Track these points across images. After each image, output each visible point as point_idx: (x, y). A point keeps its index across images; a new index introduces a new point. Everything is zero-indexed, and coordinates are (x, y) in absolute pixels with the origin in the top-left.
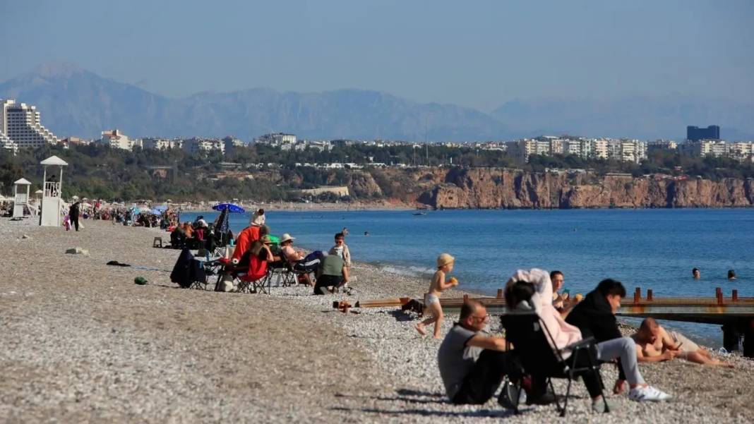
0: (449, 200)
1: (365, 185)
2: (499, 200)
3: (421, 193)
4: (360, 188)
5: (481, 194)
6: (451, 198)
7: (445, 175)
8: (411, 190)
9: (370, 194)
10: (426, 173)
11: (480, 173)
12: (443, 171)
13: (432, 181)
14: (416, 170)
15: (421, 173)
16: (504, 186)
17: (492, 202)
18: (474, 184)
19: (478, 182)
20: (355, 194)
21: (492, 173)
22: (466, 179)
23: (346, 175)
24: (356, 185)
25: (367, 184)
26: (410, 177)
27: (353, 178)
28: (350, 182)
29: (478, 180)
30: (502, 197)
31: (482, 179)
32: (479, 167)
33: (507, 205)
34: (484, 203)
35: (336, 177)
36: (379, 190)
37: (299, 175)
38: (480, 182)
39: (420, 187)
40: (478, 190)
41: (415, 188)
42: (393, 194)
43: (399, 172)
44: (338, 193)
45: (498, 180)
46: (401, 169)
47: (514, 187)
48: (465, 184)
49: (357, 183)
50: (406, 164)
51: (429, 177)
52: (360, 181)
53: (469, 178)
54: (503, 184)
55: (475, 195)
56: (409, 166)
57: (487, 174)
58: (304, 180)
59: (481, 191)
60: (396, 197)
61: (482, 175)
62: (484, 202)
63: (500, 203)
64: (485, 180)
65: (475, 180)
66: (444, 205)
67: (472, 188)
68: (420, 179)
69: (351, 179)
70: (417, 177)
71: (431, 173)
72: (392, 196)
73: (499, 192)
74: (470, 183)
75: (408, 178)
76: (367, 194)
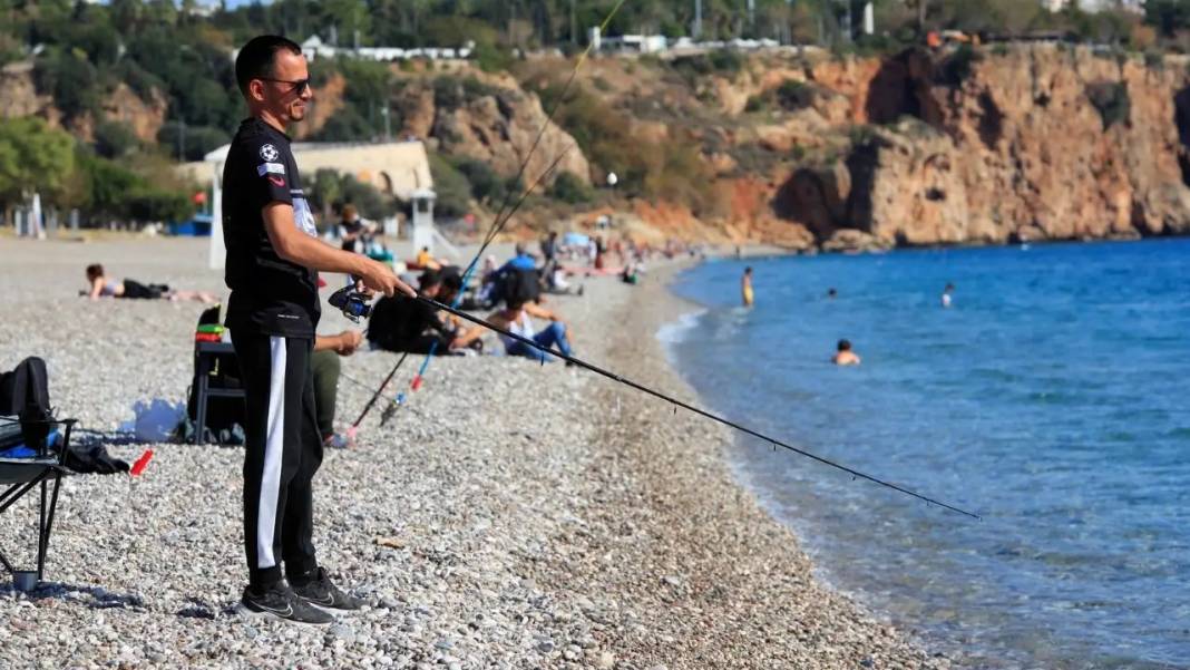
0: (928, 204)
1: (505, 137)
2: (1123, 201)
3: (782, 173)
4: (477, 151)
5: (1046, 174)
6: (936, 195)
7: (864, 87)
8: (725, 162)
9: (530, 184)
10: (776, 76)
11: (1034, 72)
12: (851, 66)
13: (811, 113)
14: (726, 64)
15: (755, 80)
16: (1134, 133)
17: (1089, 212)
18: (1009, 127)
19: (1028, 117)
20: (464, 187)
21: (1086, 72)
22: (972, 104)
23: (402, 84)
24: (457, 139)
25: (513, 130)
26: (702, 98)
27: (438, 103)
28: (422, 125)
29: (1026, 103)
30: (1135, 185)
31: (1042, 101)
32: (1026, 38)
33: (1156, 224)
34: (1059, 218)
35: (348, 95)
36: (576, 162)
37: (140, 91)
38: (1038, 114)
39: (767, 147)
40: (1030, 155)
41: (745, 147)
42: (652, 181)
43: (646, 73)
44: (379, 183)
45: (1110, 104)
46: (649, 60)
47: (1173, 134)
48: (967, 127)
49: (460, 121)
50: (670, 34)
51: (792, 98)
52: (480, 112)
53: (986, 100)
54: (1128, 124)
55: (1017, 180)
56: (685, 46)
57: (1068, 73)
58: (170, 116)
59: (1046, 160)
60: (669, 195)
61: (1044, 81)
62: (1060, 212)
63: (1124, 218)
64: (1056, 105)
65: (1015, 106)
66: (913, 235)
67: (1004, 144)
68: (752, 106)
69: (429, 107)
70: (735, 98)
71: (799, 77)
72: (644, 193)
73: (1118, 163)
74: (991, 122)
75: (695, 104)
76: (514, 185)
